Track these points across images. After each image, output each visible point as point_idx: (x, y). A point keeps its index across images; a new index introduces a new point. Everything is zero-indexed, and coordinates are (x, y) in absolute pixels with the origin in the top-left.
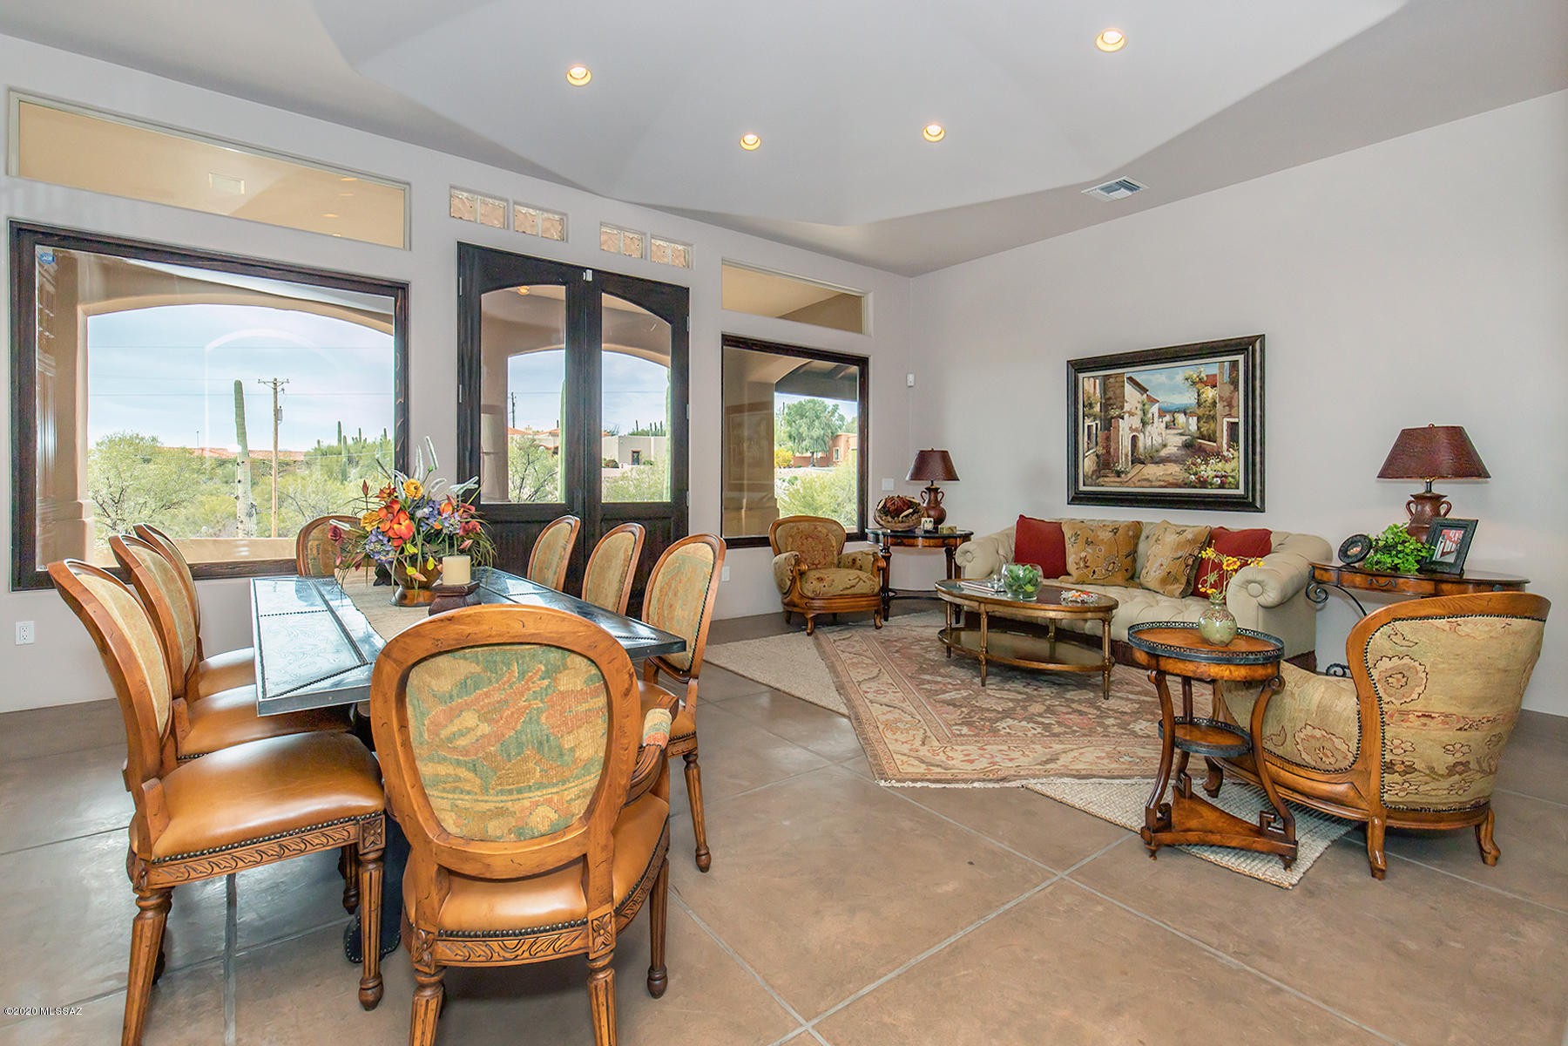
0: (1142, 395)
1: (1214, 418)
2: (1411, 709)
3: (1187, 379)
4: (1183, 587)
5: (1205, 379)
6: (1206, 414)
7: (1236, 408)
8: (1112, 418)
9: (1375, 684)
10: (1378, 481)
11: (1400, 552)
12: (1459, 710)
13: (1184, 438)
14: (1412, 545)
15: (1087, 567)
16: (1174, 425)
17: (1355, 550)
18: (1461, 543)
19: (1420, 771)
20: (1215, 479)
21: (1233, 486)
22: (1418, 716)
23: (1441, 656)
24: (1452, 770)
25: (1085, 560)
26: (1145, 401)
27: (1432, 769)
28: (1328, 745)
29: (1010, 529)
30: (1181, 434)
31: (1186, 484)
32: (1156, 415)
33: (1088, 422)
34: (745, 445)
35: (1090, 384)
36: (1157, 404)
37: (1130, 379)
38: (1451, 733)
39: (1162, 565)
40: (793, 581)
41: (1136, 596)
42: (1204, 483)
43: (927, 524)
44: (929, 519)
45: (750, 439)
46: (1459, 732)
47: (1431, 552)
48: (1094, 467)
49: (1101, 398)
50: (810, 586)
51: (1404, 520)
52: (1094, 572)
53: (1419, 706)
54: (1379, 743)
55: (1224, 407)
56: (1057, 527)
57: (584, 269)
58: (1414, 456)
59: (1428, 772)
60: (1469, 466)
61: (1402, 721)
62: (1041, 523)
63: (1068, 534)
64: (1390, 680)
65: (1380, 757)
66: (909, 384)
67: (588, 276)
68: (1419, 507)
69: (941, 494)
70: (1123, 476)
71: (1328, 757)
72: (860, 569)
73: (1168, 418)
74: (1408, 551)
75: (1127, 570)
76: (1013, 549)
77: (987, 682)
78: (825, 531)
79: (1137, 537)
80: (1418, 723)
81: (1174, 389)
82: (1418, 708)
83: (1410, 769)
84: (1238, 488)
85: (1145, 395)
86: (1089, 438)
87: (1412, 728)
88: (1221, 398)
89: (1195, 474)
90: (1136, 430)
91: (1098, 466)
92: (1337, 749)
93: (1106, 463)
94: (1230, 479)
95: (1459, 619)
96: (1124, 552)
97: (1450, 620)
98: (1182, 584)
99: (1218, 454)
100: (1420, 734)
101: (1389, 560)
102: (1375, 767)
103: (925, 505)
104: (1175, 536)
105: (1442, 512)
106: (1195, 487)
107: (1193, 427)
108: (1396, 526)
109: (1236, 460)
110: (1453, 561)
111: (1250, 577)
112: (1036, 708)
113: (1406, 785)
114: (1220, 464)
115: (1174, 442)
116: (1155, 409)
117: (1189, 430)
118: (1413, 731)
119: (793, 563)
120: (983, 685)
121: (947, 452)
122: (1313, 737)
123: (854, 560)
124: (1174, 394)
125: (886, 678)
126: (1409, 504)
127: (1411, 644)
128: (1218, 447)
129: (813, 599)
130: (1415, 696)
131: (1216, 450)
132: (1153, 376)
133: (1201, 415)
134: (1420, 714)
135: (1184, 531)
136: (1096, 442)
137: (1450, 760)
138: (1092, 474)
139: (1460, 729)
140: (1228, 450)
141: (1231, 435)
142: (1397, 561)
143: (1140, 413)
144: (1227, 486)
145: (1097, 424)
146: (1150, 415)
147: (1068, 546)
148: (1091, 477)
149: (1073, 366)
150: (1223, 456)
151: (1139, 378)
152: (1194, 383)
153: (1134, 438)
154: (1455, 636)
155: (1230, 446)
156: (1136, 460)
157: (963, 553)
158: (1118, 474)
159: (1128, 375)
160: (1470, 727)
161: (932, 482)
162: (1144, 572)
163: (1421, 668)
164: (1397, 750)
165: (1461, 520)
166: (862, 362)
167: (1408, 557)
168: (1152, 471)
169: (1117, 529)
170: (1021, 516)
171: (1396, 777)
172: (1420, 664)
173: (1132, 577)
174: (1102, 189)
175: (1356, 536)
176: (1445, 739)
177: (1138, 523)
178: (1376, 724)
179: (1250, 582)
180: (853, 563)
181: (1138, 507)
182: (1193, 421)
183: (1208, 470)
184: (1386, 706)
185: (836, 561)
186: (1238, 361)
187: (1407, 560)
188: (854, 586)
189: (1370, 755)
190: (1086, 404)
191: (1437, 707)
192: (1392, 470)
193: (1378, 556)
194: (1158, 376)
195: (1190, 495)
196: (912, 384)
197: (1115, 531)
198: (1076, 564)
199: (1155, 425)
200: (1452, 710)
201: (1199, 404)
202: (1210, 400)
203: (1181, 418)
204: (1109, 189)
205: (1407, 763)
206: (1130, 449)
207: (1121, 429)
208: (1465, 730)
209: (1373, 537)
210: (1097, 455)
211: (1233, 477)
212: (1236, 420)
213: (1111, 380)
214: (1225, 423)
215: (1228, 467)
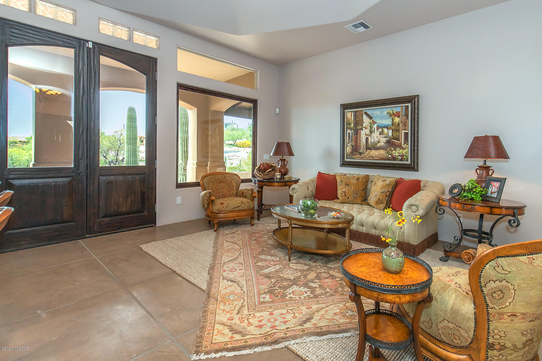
0: (370, 120)
1: (398, 130)
2: (505, 311)
3: (388, 113)
4: (385, 205)
5: (395, 113)
6: (395, 128)
7: (407, 126)
8: (358, 130)
9: (485, 296)
10: (464, 160)
11: (474, 192)
12: (531, 310)
13: (387, 139)
14: (479, 189)
15: (346, 195)
16: (383, 133)
17: (456, 191)
18: (499, 188)
19: (508, 348)
20: (399, 157)
21: (406, 160)
22: (509, 316)
23: (523, 279)
24: (525, 345)
25: (345, 192)
26: (372, 122)
27: (515, 346)
28: (457, 333)
29: (315, 178)
30: (386, 137)
31: (387, 159)
32: (376, 129)
33: (349, 131)
34: (210, 138)
35: (350, 115)
36: (376, 124)
37: (366, 113)
38: (526, 324)
39: (376, 195)
40: (208, 205)
41: (365, 210)
42: (394, 158)
43: (278, 175)
44: (278, 174)
45: (212, 136)
46: (530, 323)
47: (487, 192)
48: (351, 151)
49: (354, 121)
50: (217, 207)
51: (475, 177)
52: (348, 198)
53: (509, 310)
54: (486, 332)
55: (403, 126)
56: (334, 177)
57: (88, 41)
58: (480, 149)
59: (512, 348)
60: (502, 154)
61: (500, 319)
62: (328, 175)
63: (338, 180)
64: (494, 295)
65: (487, 340)
66: (277, 113)
67: (90, 45)
68: (481, 172)
69: (286, 162)
70: (362, 155)
71: (457, 340)
72: (245, 197)
73: (380, 130)
74: (477, 191)
75: (362, 197)
76: (315, 187)
77: (291, 259)
78: (230, 179)
79: (367, 182)
80: (508, 320)
81: (383, 118)
82: (509, 311)
83: (503, 347)
84: (408, 161)
85: (371, 120)
86: (349, 138)
87: (505, 323)
88: (401, 122)
89: (391, 154)
90: (368, 135)
91: (353, 150)
92: (462, 335)
93: (356, 149)
94: (405, 157)
95: (534, 256)
96: (361, 188)
97: (529, 256)
98: (384, 204)
99: (400, 146)
100: (509, 326)
101: (470, 196)
102: (483, 345)
103: (279, 167)
104: (381, 182)
105: (490, 174)
106: (391, 160)
107: (390, 134)
108: (472, 180)
109: (407, 149)
110: (496, 196)
111: (412, 203)
112: (312, 275)
113: (501, 356)
114: (401, 150)
115: (383, 140)
116: (375, 126)
117: (389, 136)
118: (505, 325)
119: (208, 196)
120: (290, 260)
121: (289, 143)
122: (449, 327)
123: (243, 193)
124: (383, 120)
125: (241, 259)
126: (477, 170)
127: (507, 272)
128: (400, 143)
129: (217, 214)
130: (507, 304)
131: (399, 144)
132: (375, 112)
133: (394, 129)
134: (510, 314)
135: (386, 180)
136: (352, 140)
137: (524, 339)
138: (350, 154)
139: (531, 321)
140: (404, 145)
141: (405, 138)
142: (473, 196)
143: (369, 127)
144: (403, 160)
145: (352, 132)
146: (373, 129)
147: (338, 186)
148: (350, 155)
149: (343, 107)
150: (402, 147)
151: (369, 112)
152: (391, 115)
153: (367, 139)
154: (532, 267)
155: (405, 143)
156: (368, 148)
157: (292, 189)
158: (360, 154)
159: (365, 111)
160: (535, 319)
161: (283, 156)
162: (369, 198)
163: (512, 287)
164: (496, 336)
165: (499, 178)
166: (254, 102)
167: (477, 194)
168: (374, 153)
169: (359, 178)
170: (319, 172)
171: (495, 352)
172: (511, 285)
173: (364, 200)
174: (353, 26)
175: (456, 184)
176: (523, 328)
177: (368, 176)
178: (485, 320)
179: (412, 205)
180: (242, 195)
181: (368, 168)
182: (390, 131)
183: (396, 153)
184: (491, 310)
185: (235, 193)
186: (408, 106)
187: (477, 196)
188: (239, 206)
189: (480, 339)
190: (348, 123)
191: (520, 309)
192: (470, 154)
193: (466, 194)
194: (376, 112)
195: (389, 164)
196: (278, 113)
197: (358, 179)
198: (341, 194)
199: (375, 133)
200: (528, 310)
201: (393, 124)
202: (397, 123)
203: (385, 130)
204: (356, 26)
205: (501, 344)
206: (365, 143)
207: (361, 135)
208: (533, 321)
209: (463, 185)
210: (352, 146)
211: (406, 156)
212: (407, 131)
213: (358, 113)
214: (403, 133)
215: (404, 152)
